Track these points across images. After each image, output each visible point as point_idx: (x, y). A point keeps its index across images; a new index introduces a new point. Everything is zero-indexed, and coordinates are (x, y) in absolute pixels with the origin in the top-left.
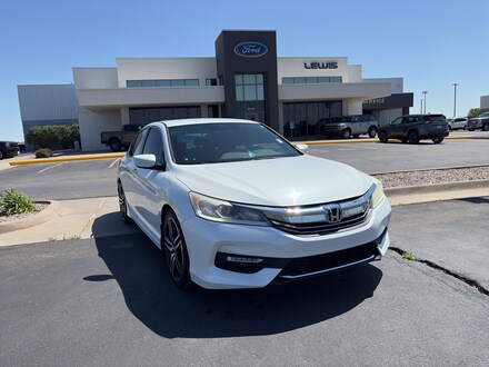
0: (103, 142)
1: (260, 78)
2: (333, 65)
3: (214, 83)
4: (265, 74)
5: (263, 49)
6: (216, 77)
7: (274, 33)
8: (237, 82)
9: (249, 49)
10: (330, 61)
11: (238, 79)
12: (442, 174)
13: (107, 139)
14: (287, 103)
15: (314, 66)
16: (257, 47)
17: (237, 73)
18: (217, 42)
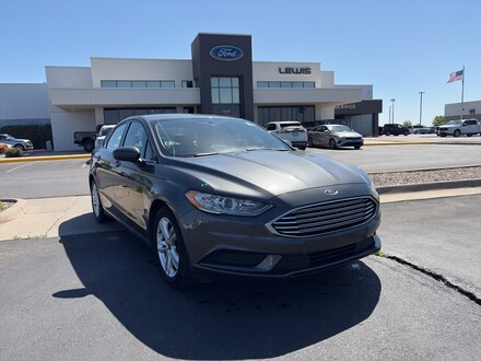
0: (76, 142)
1: (236, 81)
2: (306, 71)
3: (190, 85)
4: (241, 78)
5: (238, 53)
6: (192, 79)
7: (250, 37)
8: (213, 85)
9: (225, 52)
10: (304, 66)
11: (214, 81)
12: (408, 176)
13: (81, 139)
14: (261, 107)
15: (288, 71)
16: (233, 50)
17: (213, 76)
18: (193, 45)
